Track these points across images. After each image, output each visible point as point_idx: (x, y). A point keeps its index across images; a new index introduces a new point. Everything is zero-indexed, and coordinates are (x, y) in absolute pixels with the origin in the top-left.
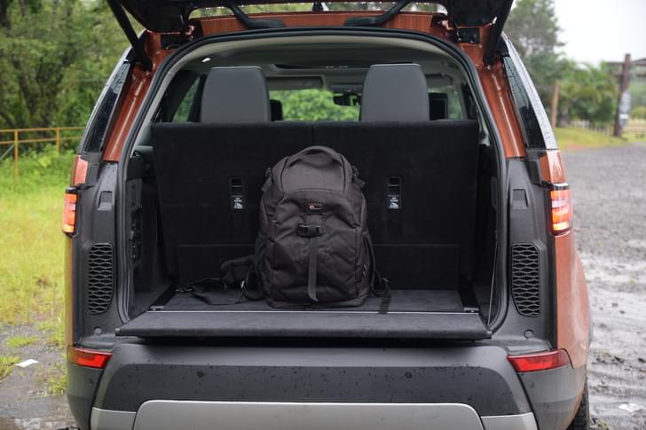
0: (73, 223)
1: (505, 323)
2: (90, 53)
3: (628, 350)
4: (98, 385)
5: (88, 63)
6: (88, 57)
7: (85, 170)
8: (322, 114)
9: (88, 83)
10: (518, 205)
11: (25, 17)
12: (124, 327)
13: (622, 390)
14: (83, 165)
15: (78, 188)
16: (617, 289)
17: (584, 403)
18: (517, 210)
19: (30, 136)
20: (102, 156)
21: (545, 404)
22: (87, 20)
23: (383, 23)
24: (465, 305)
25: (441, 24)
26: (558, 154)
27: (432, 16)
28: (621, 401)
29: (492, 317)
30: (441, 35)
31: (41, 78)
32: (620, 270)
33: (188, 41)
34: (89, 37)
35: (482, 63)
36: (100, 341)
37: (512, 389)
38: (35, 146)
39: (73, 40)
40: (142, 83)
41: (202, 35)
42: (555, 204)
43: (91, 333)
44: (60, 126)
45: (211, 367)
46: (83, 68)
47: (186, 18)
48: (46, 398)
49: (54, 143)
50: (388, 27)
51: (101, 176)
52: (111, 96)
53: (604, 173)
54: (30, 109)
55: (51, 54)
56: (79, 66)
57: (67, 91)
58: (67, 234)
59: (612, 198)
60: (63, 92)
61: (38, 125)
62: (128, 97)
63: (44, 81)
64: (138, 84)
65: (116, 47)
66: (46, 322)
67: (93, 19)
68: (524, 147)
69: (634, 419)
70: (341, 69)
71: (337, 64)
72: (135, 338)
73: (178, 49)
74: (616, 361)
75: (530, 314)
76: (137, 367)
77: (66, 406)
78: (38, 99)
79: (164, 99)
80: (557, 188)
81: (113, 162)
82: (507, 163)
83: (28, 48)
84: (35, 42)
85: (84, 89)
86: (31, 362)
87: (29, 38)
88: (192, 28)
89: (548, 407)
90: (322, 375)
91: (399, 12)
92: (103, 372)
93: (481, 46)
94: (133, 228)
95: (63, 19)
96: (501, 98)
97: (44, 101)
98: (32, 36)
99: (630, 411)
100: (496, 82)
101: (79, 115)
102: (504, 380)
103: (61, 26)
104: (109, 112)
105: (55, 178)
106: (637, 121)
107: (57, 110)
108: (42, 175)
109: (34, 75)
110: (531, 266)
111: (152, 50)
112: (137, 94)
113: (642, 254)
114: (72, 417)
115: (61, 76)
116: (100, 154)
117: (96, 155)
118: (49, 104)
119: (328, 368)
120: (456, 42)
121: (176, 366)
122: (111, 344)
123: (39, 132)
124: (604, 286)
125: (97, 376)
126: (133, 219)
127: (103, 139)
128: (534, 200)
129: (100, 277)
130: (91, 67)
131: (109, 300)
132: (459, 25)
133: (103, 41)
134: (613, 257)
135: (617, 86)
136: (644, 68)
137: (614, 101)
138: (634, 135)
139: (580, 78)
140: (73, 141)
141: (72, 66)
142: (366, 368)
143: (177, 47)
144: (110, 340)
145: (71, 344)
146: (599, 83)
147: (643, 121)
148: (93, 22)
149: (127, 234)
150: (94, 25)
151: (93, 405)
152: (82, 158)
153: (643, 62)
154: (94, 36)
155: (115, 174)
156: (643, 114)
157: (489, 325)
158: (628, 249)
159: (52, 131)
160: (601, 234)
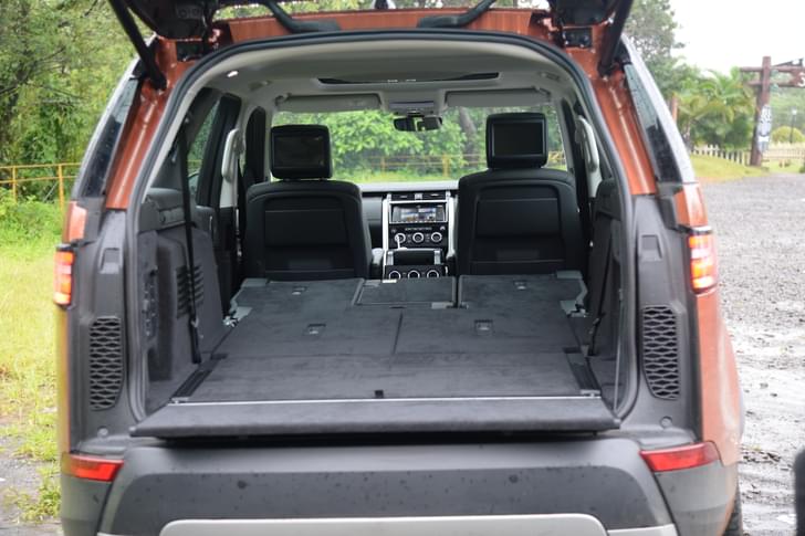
0: (68, 291)
1: (636, 407)
2: (54, 65)
3: (785, 445)
4: (105, 503)
5: (51, 77)
6: (51, 71)
7: (83, 220)
8: (368, 143)
9: (52, 105)
10: (648, 256)
12: (141, 426)
13: (780, 496)
14: (79, 213)
15: (74, 245)
16: (766, 365)
17: (735, 514)
18: (647, 262)
20: (105, 203)
21: (689, 513)
22: (49, 19)
23: (468, 23)
24: (582, 387)
25: (542, 23)
26: (698, 189)
27: (530, 14)
29: (619, 402)
30: (542, 37)
32: (768, 340)
33: (213, 50)
34: (53, 43)
35: (597, 73)
36: (106, 446)
37: (647, 495)
40: (153, 106)
41: (232, 41)
42: (695, 254)
43: (94, 434)
44: (16, 163)
45: (256, 475)
46: (45, 85)
47: (209, 20)
48: (18, 527)
49: (9, 187)
50: (473, 28)
51: (104, 228)
52: (113, 125)
53: (740, 214)
56: (40, 83)
57: (24, 116)
58: (59, 305)
59: (753, 246)
60: (20, 117)
62: (136, 125)
64: (148, 107)
65: (90, 57)
66: (13, 426)
67: (58, 19)
68: (654, 180)
70: (407, 83)
71: (402, 76)
72: (152, 440)
73: (200, 62)
74: (769, 459)
75: (666, 397)
76: (158, 478)
79: (183, 128)
80: (698, 233)
81: (118, 210)
82: (633, 201)
85: (48, 113)
88: (218, 32)
89: (693, 517)
90: (402, 482)
91: (487, 9)
92: (110, 488)
93: (593, 51)
94: (146, 297)
95: (15, 20)
96: (623, 119)
99: (790, 523)
100: (615, 98)
101: (41, 148)
102: (636, 483)
104: (111, 146)
105: (11, 234)
106: (780, 145)
107: (11, 142)
110: (667, 334)
111: (165, 63)
112: (147, 119)
113: (795, 319)
115: (16, 96)
116: (102, 200)
117: (96, 201)
119: (409, 473)
120: (561, 45)
122: (121, 449)
124: (749, 361)
125: (104, 491)
126: (146, 285)
127: (105, 180)
128: (669, 249)
129: (104, 361)
130: (56, 83)
131: (117, 391)
132: (565, 24)
133: (74, 49)
134: (758, 324)
135: (754, 100)
136: (788, 75)
137: (751, 119)
138: (777, 163)
139: (705, 89)
140: (33, 183)
141: (30, 82)
142: (459, 471)
143: (198, 58)
144: (121, 443)
145: (67, 450)
146: (730, 96)
147: (788, 145)
148: (57, 23)
149: (140, 305)
150: (60, 26)
151: (98, 530)
152: (78, 205)
153: (785, 68)
154: (60, 42)
155: (123, 225)
156: (788, 136)
157: (615, 411)
158: (777, 313)
159: (5, 171)
160: (741, 294)
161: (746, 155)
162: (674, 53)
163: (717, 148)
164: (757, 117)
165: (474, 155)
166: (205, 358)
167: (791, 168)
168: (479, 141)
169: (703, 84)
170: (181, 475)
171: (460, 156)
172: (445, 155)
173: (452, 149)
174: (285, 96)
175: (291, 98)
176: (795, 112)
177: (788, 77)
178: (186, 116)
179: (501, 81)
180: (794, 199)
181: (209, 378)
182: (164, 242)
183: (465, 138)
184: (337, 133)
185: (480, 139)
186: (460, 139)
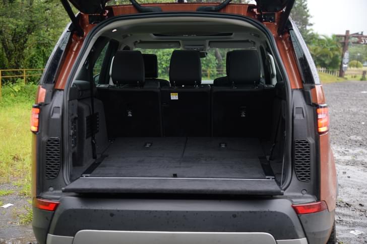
0: (37, 126)
1: (290, 185)
2: (43, 26)
3: (354, 199)
4: (51, 220)
5: (42, 32)
6: (42, 29)
7: (44, 94)
9: (42, 44)
10: (298, 117)
11: (6, 5)
12: (68, 187)
13: (351, 222)
14: (43, 91)
15: (40, 105)
16: (345, 164)
17: (333, 232)
18: (297, 120)
19: (8, 74)
20: (54, 86)
21: (313, 233)
22: (41, 7)
23: (220, 10)
24: (266, 175)
25: (253, 11)
26: (321, 87)
27: (248, 6)
28: (350, 229)
29: (283, 182)
30: (253, 17)
31: (14, 40)
32: (346, 152)
33: (105, 19)
34: (42, 17)
35: (277, 33)
36: (52, 195)
37: (295, 224)
38: (11, 79)
39: (33, 19)
40: (77, 44)
41: (113, 15)
42: (320, 116)
43: (47, 190)
44: (26, 68)
45: (118, 211)
46: (39, 35)
47: (103, 5)
48: (18, 226)
49: (22, 78)
50: (222, 12)
51: (54, 98)
52: (59, 51)
53: (334, 97)
54: (8, 58)
55: (21, 27)
56: (37, 34)
57: (30, 48)
58: (33, 132)
59: (340, 111)
60: (28, 48)
61: (13, 67)
62: (69, 52)
63: (16, 42)
64: (75, 44)
65: (58, 23)
66: (18, 181)
67: (45, 7)
68: (301, 82)
69: (358, 239)
70: (192, 37)
71: (190, 34)
72: (73, 194)
73: (99, 24)
74: (347, 205)
75: (304, 180)
76: (74, 211)
77: (31, 231)
78: (13, 52)
79: (91, 53)
80: (321, 107)
81: (60, 90)
82: (292, 92)
83: (7, 23)
84: (11, 20)
85: (40, 47)
86: (9, 205)
87: (8, 17)
88: (107, 11)
89: (315, 235)
90: (184, 216)
91: (228, 4)
92: (54, 213)
93: (276, 24)
94: (72, 129)
95: (27, 7)
96: (288, 54)
97: (16, 54)
98: (9, 16)
99: (356, 234)
100: (285, 45)
101: (36, 62)
102: (290, 219)
103: (26, 11)
104: (58, 60)
105: (23, 98)
106: (352, 68)
107: (24, 59)
108: (15, 96)
109: (11, 39)
110: (306, 152)
111: (83, 24)
112: (75, 49)
113: (358, 144)
114: (35, 237)
115: (27, 39)
116: (53, 85)
117: (50, 86)
118: (19, 55)
119: (187, 212)
120: (261, 21)
121: (97, 210)
122: (58, 197)
123: (13, 71)
124: (338, 162)
125: (51, 215)
126: (72, 124)
127: (55, 76)
128: (308, 114)
129: (52, 157)
130: (44, 34)
131: (58, 171)
132: (263, 11)
133: (51, 20)
134: (342, 146)
135: (342, 49)
136: (356, 38)
137: (340, 57)
138: (350, 76)
139: (321, 44)
140: (33, 77)
141: (33, 33)
142: (210, 212)
143: (98, 23)
144: (59, 194)
145: (35, 196)
146: (331, 47)
147: (355, 69)
148: (45, 9)
149: (69, 132)
150: (46, 10)
151: (48, 232)
152: (42, 87)
153: (355, 35)
154: (46, 17)
155: (62, 97)
156: (355, 64)
157: (281, 186)
158: (350, 141)
159: (21, 71)
160: (335, 132)
161: (337, 72)
162: (308, 28)
163: (325, 69)
164: (343, 56)
165: (221, 69)
166: (98, 156)
167: (357, 78)
168: (223, 63)
169: (320, 41)
170: (85, 210)
171: (215, 70)
172: (209, 69)
173: (212, 67)
174: (139, 41)
175: (141, 42)
176: (359, 54)
177: (357, 39)
178: (92, 49)
179: (234, 37)
180: (358, 91)
181: (100, 166)
182: (81, 105)
183: (217, 62)
184: (162, 59)
185: (224, 63)
186: (215, 62)
